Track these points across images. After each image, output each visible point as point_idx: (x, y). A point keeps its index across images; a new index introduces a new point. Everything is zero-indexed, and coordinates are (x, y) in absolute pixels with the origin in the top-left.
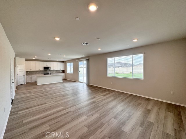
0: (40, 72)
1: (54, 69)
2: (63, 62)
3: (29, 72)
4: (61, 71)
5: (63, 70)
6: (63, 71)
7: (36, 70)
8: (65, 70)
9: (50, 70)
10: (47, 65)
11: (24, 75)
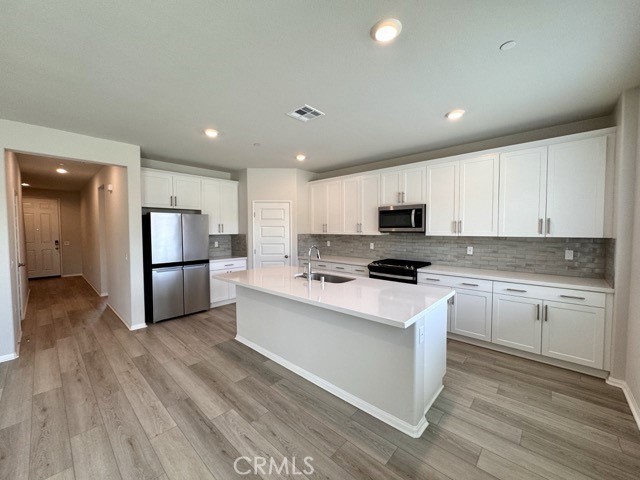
0: (372, 246)
1: (457, 225)
3: (329, 243)
9: (418, 229)
10: (401, 195)
11: (286, 257)
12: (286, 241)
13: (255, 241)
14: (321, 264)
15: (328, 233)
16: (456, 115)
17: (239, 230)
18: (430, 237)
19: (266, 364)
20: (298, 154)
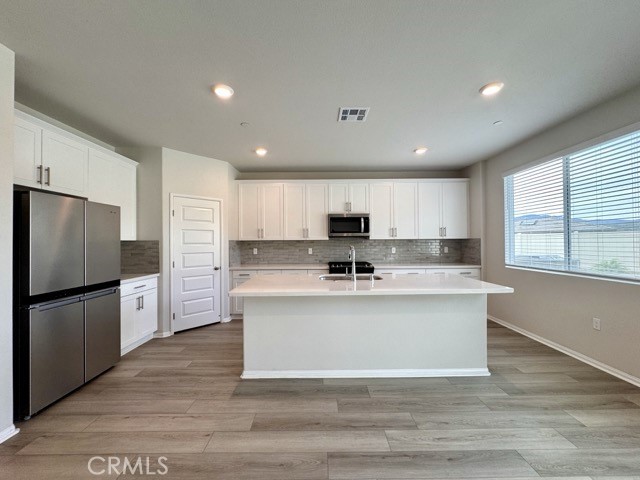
0: (310, 251)
1: (393, 231)
2: (459, 172)
3: (255, 251)
4: (435, 250)
5: (463, 235)
6: (460, 251)
7: (288, 238)
8: (479, 234)
9: (366, 234)
10: (348, 205)
11: (216, 269)
12: (216, 248)
13: (174, 250)
14: (242, 273)
15: (264, 239)
16: (421, 152)
17: (138, 235)
18: (375, 240)
19: (325, 383)
20: (258, 147)
